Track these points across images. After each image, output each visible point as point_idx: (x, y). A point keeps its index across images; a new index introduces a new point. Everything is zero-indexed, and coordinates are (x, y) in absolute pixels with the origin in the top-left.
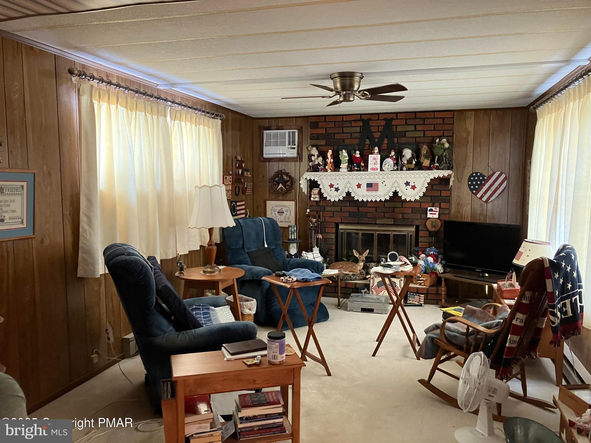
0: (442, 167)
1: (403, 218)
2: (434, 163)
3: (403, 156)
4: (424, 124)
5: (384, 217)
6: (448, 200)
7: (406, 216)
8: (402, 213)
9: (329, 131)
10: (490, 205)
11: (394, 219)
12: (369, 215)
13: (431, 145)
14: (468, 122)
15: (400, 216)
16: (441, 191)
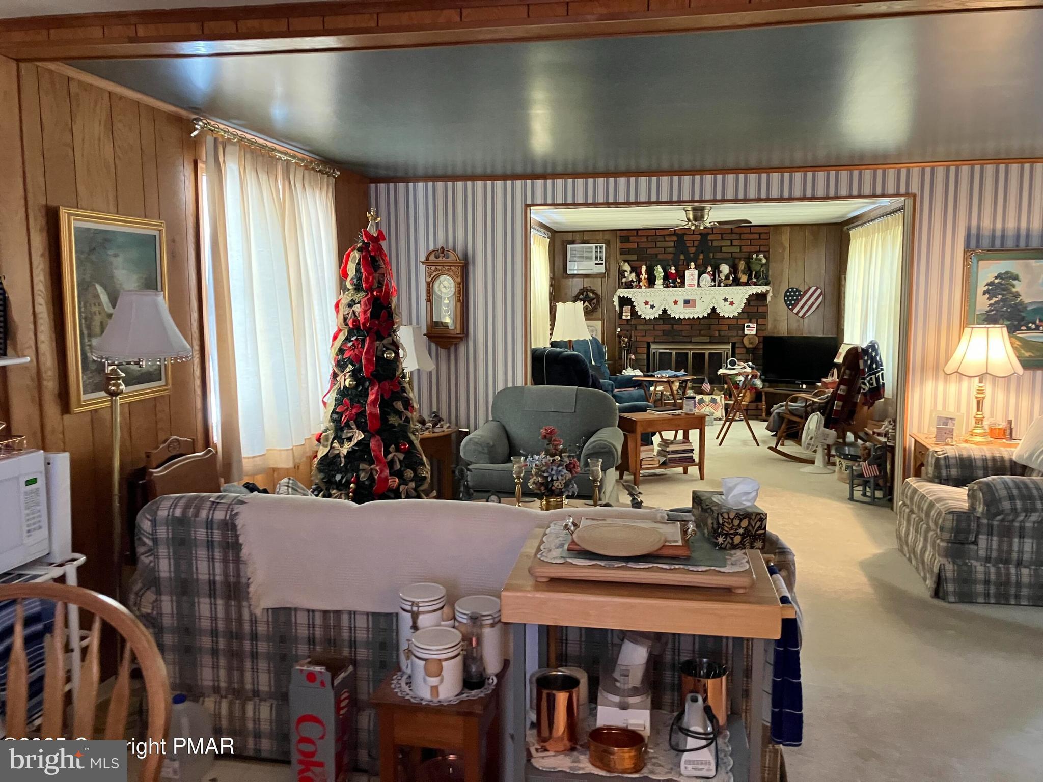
0: (760, 283)
1: (719, 335)
2: (751, 279)
3: (721, 272)
4: (740, 239)
5: (700, 335)
6: (764, 316)
7: (723, 333)
8: (719, 331)
9: (642, 245)
10: (806, 320)
11: (710, 336)
12: (684, 333)
13: (748, 260)
14: (784, 238)
15: (717, 333)
16: (758, 306)
